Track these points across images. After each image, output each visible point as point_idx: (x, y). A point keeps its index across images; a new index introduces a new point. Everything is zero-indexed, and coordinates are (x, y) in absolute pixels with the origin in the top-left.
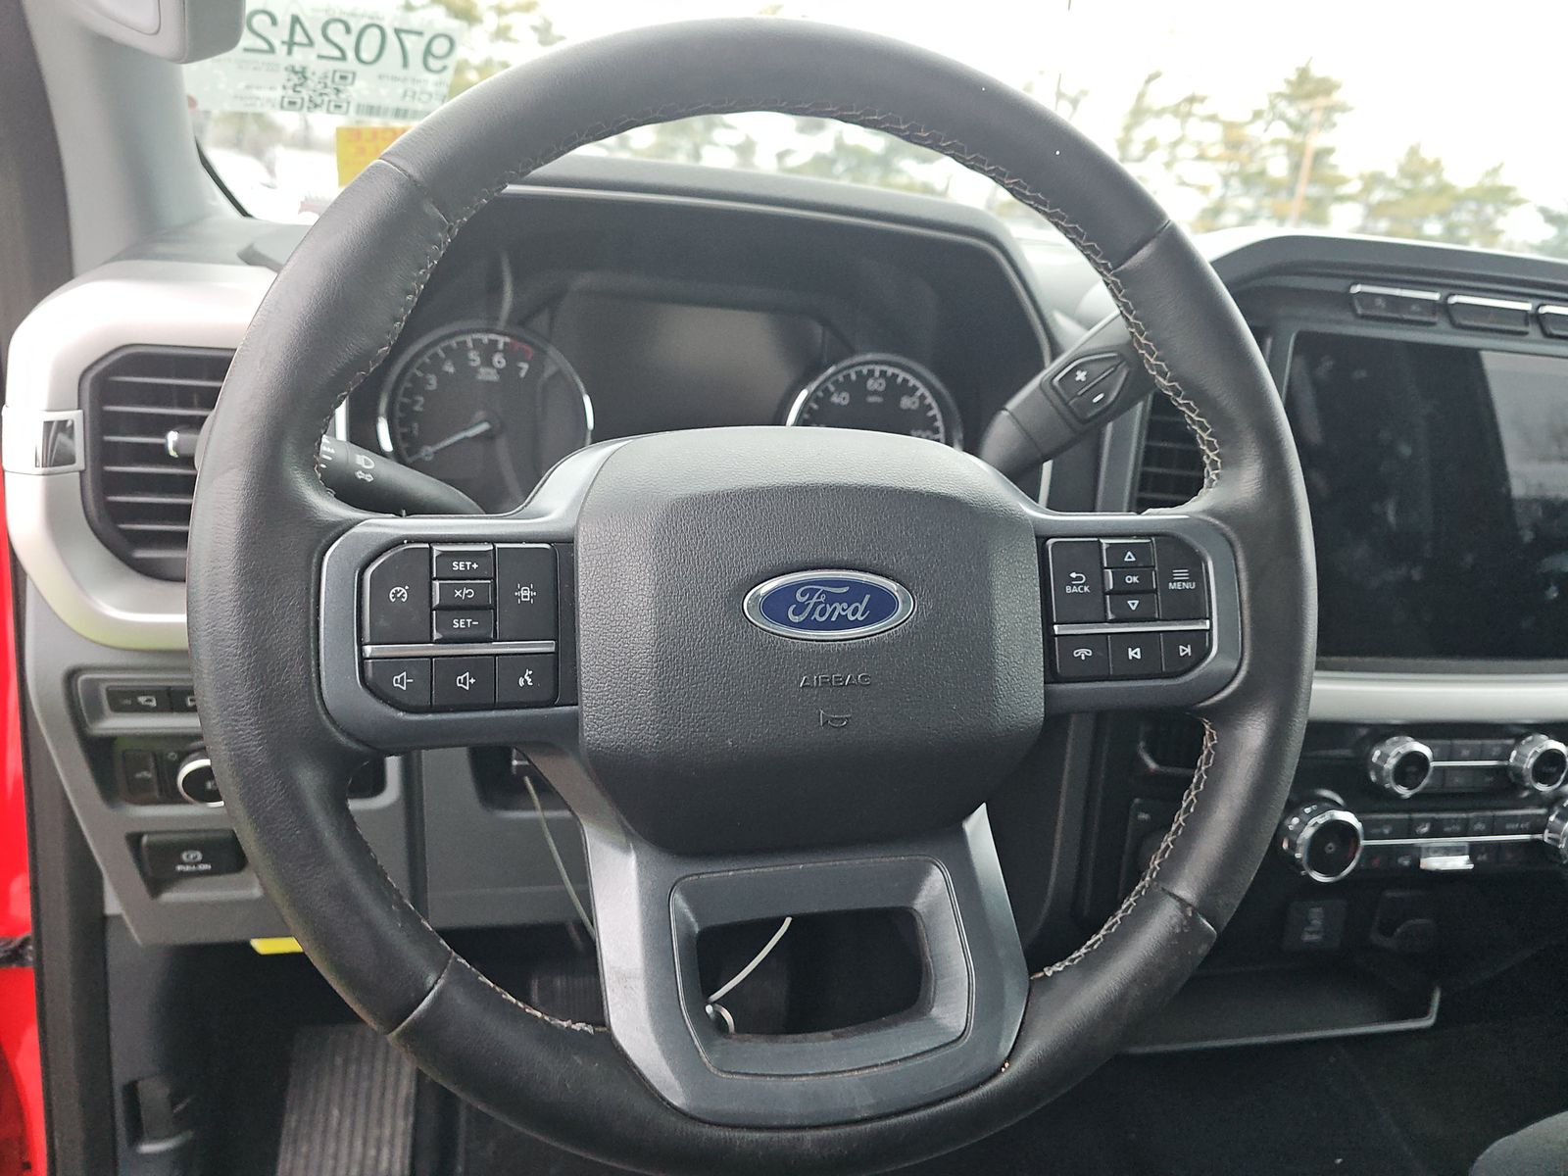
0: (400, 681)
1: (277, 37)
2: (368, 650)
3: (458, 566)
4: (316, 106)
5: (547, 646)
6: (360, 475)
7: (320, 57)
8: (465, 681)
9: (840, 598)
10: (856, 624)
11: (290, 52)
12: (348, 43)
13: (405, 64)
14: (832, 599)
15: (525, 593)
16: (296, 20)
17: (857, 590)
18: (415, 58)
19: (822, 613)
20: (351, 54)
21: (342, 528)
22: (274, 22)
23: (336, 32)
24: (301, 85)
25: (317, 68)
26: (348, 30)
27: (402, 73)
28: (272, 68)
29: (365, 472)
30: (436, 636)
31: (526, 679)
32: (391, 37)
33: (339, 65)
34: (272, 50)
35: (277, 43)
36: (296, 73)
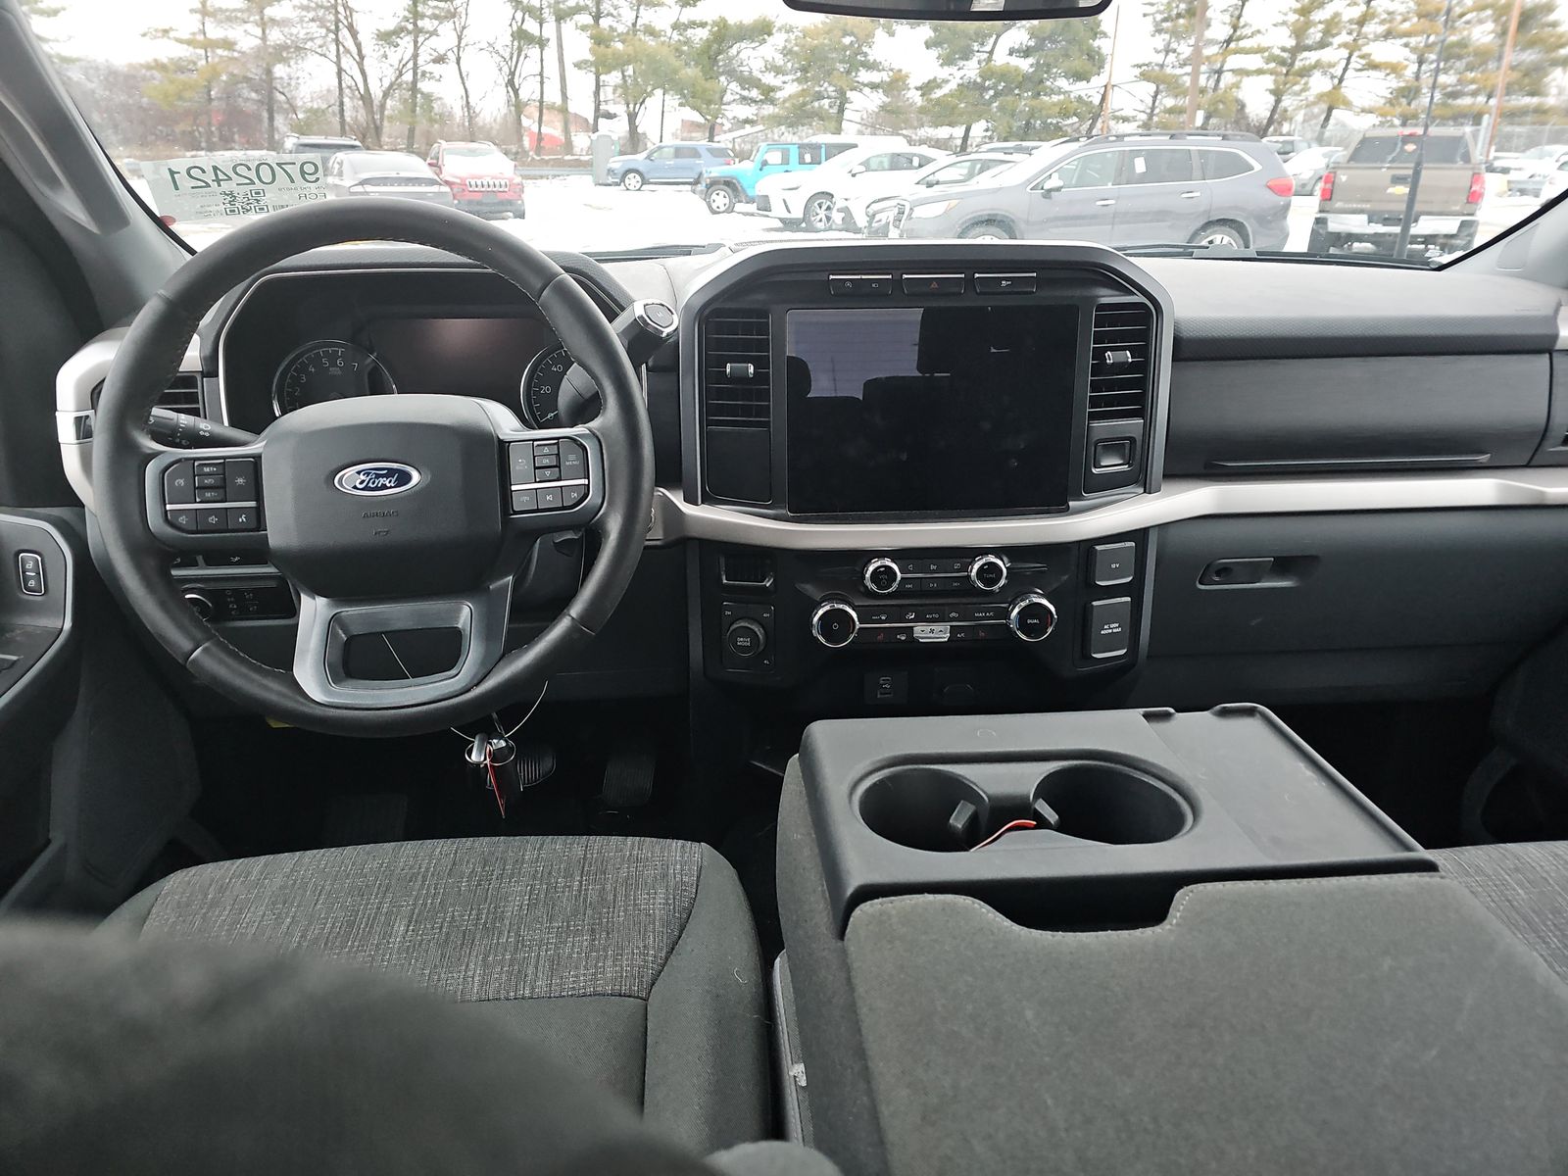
0: (183, 520)
1: (209, 177)
2: (168, 507)
3: (206, 470)
4: (248, 211)
5: (253, 504)
6: (201, 433)
7: (238, 184)
8: (213, 519)
9: (382, 476)
10: (391, 487)
11: (219, 185)
12: (252, 175)
13: (292, 181)
14: (378, 476)
15: (240, 481)
16: (215, 168)
17: (391, 473)
18: (297, 176)
19: (373, 483)
20: (256, 181)
21: (155, 455)
22: (204, 172)
23: (241, 170)
24: (233, 201)
25: (238, 190)
26: (249, 169)
27: (293, 186)
28: (214, 194)
29: (205, 431)
30: (198, 500)
31: (242, 519)
32: (277, 169)
33: (251, 187)
34: (208, 185)
35: (210, 182)
36: (228, 195)
